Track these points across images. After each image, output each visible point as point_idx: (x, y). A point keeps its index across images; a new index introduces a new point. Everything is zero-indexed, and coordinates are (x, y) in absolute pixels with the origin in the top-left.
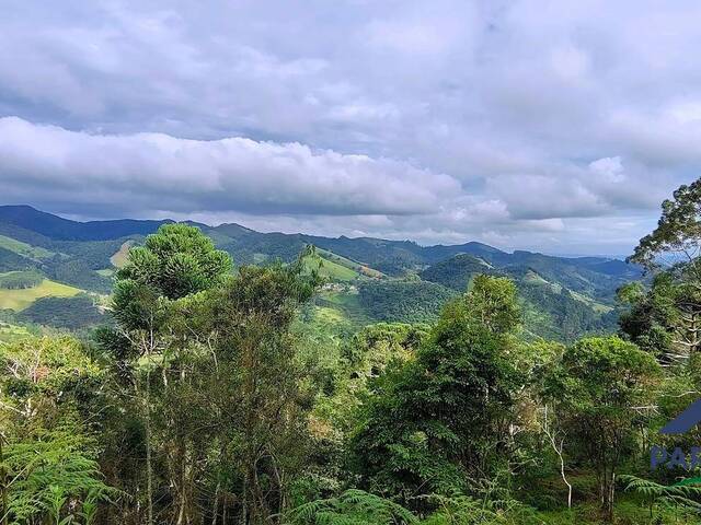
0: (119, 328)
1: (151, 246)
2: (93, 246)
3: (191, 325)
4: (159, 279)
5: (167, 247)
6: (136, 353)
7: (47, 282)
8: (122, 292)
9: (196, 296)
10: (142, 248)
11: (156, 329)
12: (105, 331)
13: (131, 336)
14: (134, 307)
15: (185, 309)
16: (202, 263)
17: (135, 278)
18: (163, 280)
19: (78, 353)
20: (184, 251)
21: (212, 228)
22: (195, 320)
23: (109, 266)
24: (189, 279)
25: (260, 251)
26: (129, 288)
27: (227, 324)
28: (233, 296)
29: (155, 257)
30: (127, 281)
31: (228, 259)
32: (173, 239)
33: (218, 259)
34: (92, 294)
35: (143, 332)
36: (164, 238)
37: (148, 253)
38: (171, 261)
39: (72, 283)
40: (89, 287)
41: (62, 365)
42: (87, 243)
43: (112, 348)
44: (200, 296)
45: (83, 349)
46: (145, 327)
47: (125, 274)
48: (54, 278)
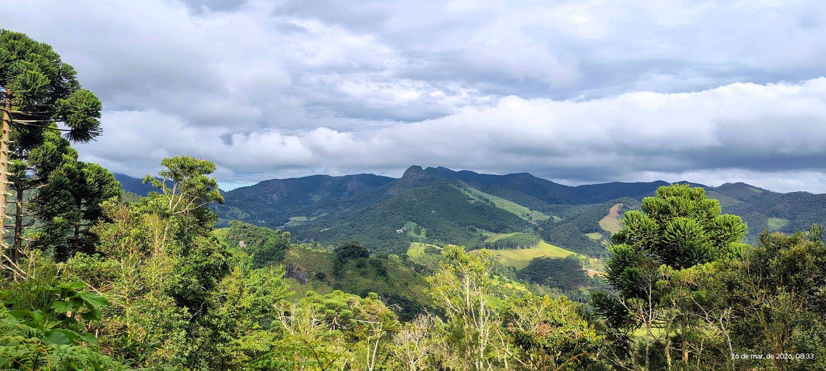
0: (616, 294)
1: (647, 209)
2: (583, 209)
3: (699, 298)
4: (656, 245)
5: (665, 211)
6: (633, 323)
7: (542, 243)
8: (618, 258)
9: (704, 267)
10: (637, 212)
11: (656, 299)
12: (601, 296)
13: (627, 304)
14: (630, 273)
15: (691, 281)
16: (708, 230)
17: (630, 243)
18: (661, 246)
19: (575, 315)
20: (685, 215)
21: (712, 189)
22: (703, 293)
23: (598, 230)
24: (692, 246)
25: (777, 215)
26: (624, 253)
27: (745, 303)
28: (753, 270)
29: (652, 222)
30: (623, 246)
31: (741, 224)
32: (672, 202)
33: (728, 225)
34: (583, 257)
35: (641, 301)
36: (662, 201)
37: (645, 217)
38: (671, 226)
39: (565, 245)
40: (579, 249)
41: (561, 325)
42: (578, 206)
43: (608, 315)
44: (708, 268)
45: (579, 312)
46: (643, 296)
47: (620, 239)
48: (548, 240)
